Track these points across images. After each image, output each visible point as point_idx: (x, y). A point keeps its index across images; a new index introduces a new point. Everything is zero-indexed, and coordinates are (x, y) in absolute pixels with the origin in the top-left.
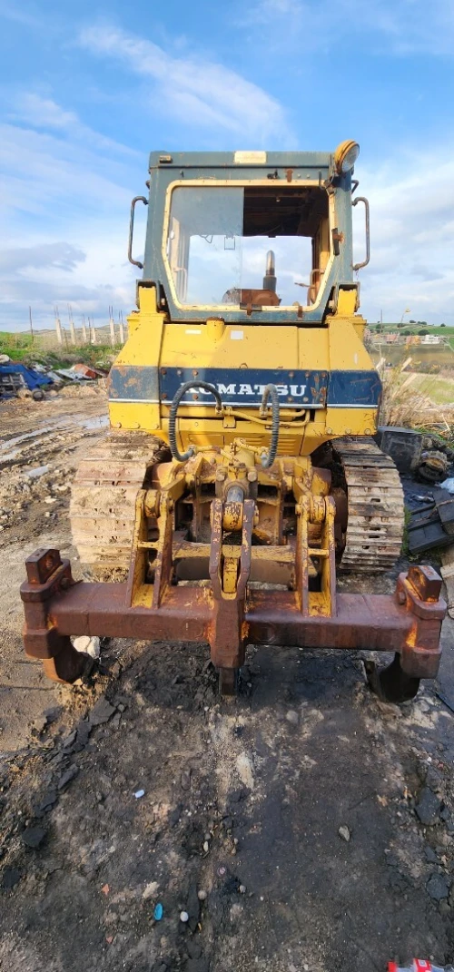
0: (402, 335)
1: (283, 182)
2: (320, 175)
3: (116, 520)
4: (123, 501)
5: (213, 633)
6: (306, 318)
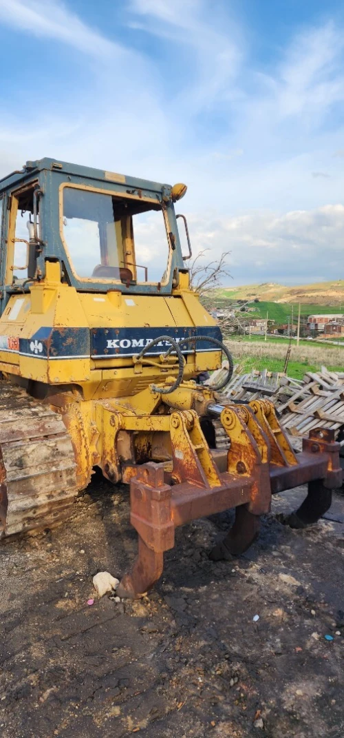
1: (135, 197)
2: (158, 197)
3: (55, 473)
4: (56, 453)
5: (255, 492)
6: (163, 291)
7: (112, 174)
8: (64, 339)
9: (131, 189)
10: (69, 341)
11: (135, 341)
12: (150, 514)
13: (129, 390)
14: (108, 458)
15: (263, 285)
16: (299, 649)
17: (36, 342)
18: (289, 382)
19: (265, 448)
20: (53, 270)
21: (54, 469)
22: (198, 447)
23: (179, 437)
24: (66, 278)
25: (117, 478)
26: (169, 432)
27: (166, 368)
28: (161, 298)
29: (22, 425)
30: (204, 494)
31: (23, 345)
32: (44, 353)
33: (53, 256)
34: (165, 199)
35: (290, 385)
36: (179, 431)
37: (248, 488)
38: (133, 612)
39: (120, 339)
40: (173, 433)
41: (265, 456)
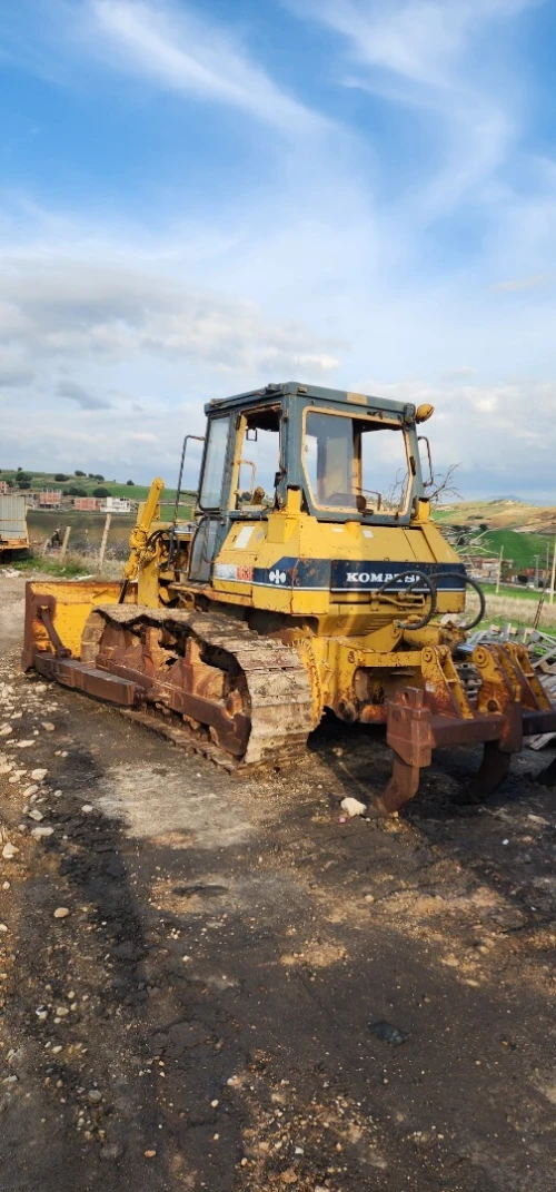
0: (65, 494)
1: (376, 419)
2: (399, 418)
3: (294, 704)
4: (295, 686)
5: (507, 729)
6: (400, 522)
7: (354, 395)
8: (308, 570)
9: (371, 411)
10: (312, 572)
11: (374, 575)
12: (410, 732)
13: (362, 629)
14: (344, 697)
15: (495, 502)
16: (547, 861)
17: (278, 572)
18: (541, 638)
19: (519, 688)
20: (294, 498)
21: (293, 700)
22: (451, 681)
23: (432, 671)
24: (305, 507)
25: (355, 718)
26: (420, 667)
27: (404, 607)
28: (399, 529)
29: (261, 655)
30: (458, 723)
31: (260, 575)
32: (288, 582)
33: (294, 483)
34: (407, 420)
35: (543, 642)
36: (431, 665)
37: (500, 724)
38: (385, 828)
39: (360, 572)
40: (424, 666)
41: (518, 695)
